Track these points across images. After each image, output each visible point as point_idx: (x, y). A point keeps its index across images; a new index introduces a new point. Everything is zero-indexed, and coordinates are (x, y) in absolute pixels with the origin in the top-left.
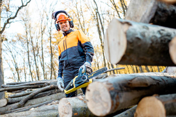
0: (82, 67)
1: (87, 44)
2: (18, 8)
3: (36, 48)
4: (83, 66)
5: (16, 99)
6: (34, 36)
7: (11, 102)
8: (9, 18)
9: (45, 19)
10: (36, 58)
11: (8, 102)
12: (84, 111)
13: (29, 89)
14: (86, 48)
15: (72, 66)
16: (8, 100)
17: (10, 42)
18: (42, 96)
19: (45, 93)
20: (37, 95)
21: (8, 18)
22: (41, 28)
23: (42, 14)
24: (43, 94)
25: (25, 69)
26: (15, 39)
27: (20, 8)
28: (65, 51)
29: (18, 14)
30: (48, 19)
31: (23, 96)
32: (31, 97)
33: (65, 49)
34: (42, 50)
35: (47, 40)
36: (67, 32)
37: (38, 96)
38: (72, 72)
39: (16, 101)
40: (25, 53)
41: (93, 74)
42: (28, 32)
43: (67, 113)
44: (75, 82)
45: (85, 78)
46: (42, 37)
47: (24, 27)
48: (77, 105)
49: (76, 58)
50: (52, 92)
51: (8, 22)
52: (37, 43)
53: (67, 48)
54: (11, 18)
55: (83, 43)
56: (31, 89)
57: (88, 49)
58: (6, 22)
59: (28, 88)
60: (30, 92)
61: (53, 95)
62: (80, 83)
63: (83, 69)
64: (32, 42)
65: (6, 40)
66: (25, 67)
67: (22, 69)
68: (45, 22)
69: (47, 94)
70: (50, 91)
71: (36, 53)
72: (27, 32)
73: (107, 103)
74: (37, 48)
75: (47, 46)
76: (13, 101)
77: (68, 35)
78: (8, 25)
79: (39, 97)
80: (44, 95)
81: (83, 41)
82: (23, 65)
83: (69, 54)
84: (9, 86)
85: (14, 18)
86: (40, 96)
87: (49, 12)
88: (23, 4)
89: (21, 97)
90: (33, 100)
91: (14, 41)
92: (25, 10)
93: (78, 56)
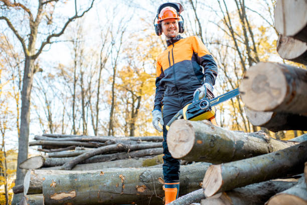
0: (199, 90)
1: (208, 58)
2: (67, 20)
3: (86, 92)
4: (202, 89)
5: (57, 160)
6: (86, 72)
7: (49, 164)
8: (51, 34)
9: (108, 44)
10: (86, 109)
11: (44, 162)
12: (212, 140)
13: (80, 148)
14: (204, 63)
15: (180, 91)
16: (44, 160)
17: (44, 77)
18: (100, 160)
19: (107, 157)
20: (92, 158)
21: (48, 35)
22: (101, 59)
23: (106, 34)
24: (103, 158)
25: (65, 126)
26: (54, 73)
27: (70, 20)
28: (170, 67)
29: (66, 30)
30: (113, 44)
31: (69, 156)
32: (83, 159)
33: (172, 64)
34: (98, 94)
35: (106, 80)
36: (174, 39)
37: (94, 159)
38: (181, 99)
39: (58, 163)
40: (67, 98)
41: (219, 99)
42: (77, 62)
43: (183, 141)
44: (188, 110)
45: (206, 105)
46: (100, 74)
47: (71, 54)
48: (202, 130)
49: (189, 78)
50: (118, 156)
51: (48, 41)
52: (90, 83)
53: (175, 63)
54: (53, 35)
55: (200, 56)
56: (83, 147)
57: (209, 65)
58: (46, 41)
59: (77, 145)
60: (81, 151)
61: (120, 160)
62: (196, 111)
63: (200, 92)
64: (82, 80)
65: (41, 70)
66: (64, 123)
67: (59, 126)
68: (108, 48)
69: (109, 157)
70: (114, 154)
71: (86, 100)
72: (75, 62)
73: (279, 90)
74: (88, 92)
75: (104, 90)
76: (53, 163)
77: (176, 44)
78: (47, 46)
79: (96, 162)
80: (104, 160)
81: (201, 53)
82: (61, 119)
83: (177, 72)
84: (46, 138)
85: (58, 35)
86: (98, 161)
87: (118, 33)
88: (76, 13)
89: (66, 158)
90: (86, 165)
91: (51, 77)
92: (77, 25)
93: (193, 75)
